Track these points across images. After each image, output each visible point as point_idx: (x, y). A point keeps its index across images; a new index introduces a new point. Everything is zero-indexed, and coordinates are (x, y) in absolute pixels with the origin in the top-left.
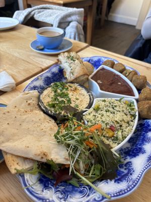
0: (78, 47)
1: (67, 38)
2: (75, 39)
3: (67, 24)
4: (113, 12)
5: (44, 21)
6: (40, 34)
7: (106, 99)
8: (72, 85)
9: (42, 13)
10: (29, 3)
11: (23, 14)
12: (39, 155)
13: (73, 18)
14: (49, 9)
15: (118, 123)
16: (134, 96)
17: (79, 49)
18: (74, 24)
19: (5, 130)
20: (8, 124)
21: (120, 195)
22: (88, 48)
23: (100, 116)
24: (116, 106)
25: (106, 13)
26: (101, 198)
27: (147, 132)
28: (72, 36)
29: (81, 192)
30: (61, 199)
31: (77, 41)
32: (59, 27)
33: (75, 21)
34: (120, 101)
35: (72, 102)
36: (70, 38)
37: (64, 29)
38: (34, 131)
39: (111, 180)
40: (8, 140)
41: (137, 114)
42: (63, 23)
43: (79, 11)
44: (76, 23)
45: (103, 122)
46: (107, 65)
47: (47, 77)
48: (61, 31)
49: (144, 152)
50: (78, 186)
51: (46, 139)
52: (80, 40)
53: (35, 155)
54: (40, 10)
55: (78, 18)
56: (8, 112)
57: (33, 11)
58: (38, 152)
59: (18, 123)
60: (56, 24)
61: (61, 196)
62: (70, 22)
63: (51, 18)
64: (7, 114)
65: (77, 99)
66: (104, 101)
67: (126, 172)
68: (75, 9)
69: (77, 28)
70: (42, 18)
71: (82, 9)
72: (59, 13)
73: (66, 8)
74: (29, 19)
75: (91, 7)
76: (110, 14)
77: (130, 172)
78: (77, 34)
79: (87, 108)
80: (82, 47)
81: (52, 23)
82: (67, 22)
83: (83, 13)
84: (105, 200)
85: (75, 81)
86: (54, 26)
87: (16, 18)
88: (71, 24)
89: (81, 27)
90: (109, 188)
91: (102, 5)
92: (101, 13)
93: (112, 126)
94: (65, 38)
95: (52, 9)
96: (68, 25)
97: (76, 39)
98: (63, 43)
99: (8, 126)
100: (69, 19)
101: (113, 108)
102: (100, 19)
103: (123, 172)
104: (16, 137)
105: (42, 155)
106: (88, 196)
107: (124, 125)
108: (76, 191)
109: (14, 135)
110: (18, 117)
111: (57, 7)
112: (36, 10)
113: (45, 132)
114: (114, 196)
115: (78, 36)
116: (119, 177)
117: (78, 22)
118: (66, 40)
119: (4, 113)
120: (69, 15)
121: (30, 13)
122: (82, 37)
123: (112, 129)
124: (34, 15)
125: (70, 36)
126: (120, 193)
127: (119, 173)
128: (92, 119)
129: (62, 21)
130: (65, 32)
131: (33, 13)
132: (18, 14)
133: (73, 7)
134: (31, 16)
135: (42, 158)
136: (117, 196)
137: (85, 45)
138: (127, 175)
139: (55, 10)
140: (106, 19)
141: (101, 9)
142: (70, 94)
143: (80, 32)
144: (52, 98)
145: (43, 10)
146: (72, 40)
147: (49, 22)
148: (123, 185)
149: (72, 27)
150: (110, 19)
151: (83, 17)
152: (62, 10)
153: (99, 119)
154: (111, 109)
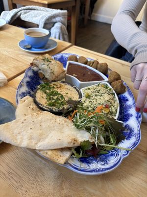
0: (63, 46)
1: (52, 38)
2: (59, 39)
3: (52, 24)
4: (96, 12)
5: (30, 21)
6: (28, 34)
7: (89, 87)
8: (56, 83)
9: (28, 14)
10: (14, 2)
11: (10, 14)
12: (71, 142)
13: (58, 19)
14: (34, 10)
15: (109, 101)
16: (104, 80)
17: (64, 48)
18: (58, 25)
19: (32, 135)
20: (31, 129)
21: (135, 145)
22: (71, 47)
23: (95, 100)
24: (99, 90)
25: (89, 12)
26: (126, 152)
27: (125, 103)
28: (57, 36)
29: (112, 155)
30: (104, 164)
31: (61, 41)
32: (44, 27)
33: (59, 22)
34: (98, 86)
35: (65, 97)
36: (55, 38)
37: (49, 29)
38: (54, 127)
39: (124, 140)
40: (39, 141)
41: (114, 92)
42: (49, 24)
43: (63, 13)
44: (61, 24)
45: (100, 104)
46: (72, 60)
47: (28, 82)
48: (47, 32)
49: (131, 116)
50: (107, 152)
51: (67, 130)
52: (64, 40)
53: (68, 143)
54: (26, 11)
55: (62, 19)
56: (25, 120)
57: (19, 12)
58: (70, 140)
59: (38, 125)
60: (41, 25)
61: (103, 163)
62: (55, 23)
63: (37, 18)
64: (25, 122)
65: (67, 94)
66: (89, 89)
67: (129, 131)
68: (59, 11)
69: (61, 28)
70: (28, 18)
71: (66, 11)
72: (44, 14)
73: (51, 9)
74: (16, 20)
75: (74, 7)
76: (93, 14)
77: (131, 130)
78: (61, 34)
79: (79, 98)
80: (66, 46)
81: (38, 23)
82: (51, 23)
83: (67, 14)
84: (129, 152)
85: (57, 79)
86: (40, 26)
87: (3, 18)
88: (56, 25)
89: (65, 28)
90: (126, 144)
91: (85, 5)
92: (84, 13)
93: (106, 105)
94: (50, 38)
95: (37, 10)
96: (53, 26)
97: (61, 38)
98: (49, 43)
99: (31, 130)
100: (54, 20)
101: (98, 92)
102: (83, 19)
103: (127, 132)
104: (44, 136)
105: (73, 142)
106: (118, 155)
107: (112, 102)
108: (108, 156)
109: (41, 135)
110: (35, 120)
111: (42, 8)
112: (22, 11)
113: (63, 124)
114: (133, 147)
115: (62, 36)
116: (127, 136)
117: (62, 22)
118: (51, 40)
119: (23, 122)
120: (54, 16)
121: (16, 14)
122: (66, 37)
123: (107, 107)
124: (20, 15)
125: (55, 35)
126: (135, 144)
127: (126, 134)
128: (90, 104)
129: (47, 22)
130: (50, 33)
131: (19, 13)
132: (5, 14)
133: (57, 9)
134: (17, 16)
135: (74, 143)
136: (134, 146)
137: (69, 44)
138: (131, 133)
139: (40, 11)
140: (89, 18)
141: (85, 8)
142: (59, 91)
143: (64, 32)
144: (46, 98)
145: (29, 11)
146: (57, 40)
147: (35, 23)
148: (133, 140)
149: (57, 28)
150: (92, 19)
151: (67, 19)
152: (47, 11)
153: (95, 103)
154: (97, 94)
